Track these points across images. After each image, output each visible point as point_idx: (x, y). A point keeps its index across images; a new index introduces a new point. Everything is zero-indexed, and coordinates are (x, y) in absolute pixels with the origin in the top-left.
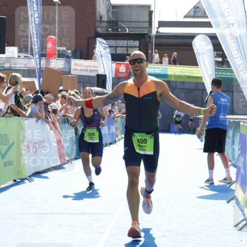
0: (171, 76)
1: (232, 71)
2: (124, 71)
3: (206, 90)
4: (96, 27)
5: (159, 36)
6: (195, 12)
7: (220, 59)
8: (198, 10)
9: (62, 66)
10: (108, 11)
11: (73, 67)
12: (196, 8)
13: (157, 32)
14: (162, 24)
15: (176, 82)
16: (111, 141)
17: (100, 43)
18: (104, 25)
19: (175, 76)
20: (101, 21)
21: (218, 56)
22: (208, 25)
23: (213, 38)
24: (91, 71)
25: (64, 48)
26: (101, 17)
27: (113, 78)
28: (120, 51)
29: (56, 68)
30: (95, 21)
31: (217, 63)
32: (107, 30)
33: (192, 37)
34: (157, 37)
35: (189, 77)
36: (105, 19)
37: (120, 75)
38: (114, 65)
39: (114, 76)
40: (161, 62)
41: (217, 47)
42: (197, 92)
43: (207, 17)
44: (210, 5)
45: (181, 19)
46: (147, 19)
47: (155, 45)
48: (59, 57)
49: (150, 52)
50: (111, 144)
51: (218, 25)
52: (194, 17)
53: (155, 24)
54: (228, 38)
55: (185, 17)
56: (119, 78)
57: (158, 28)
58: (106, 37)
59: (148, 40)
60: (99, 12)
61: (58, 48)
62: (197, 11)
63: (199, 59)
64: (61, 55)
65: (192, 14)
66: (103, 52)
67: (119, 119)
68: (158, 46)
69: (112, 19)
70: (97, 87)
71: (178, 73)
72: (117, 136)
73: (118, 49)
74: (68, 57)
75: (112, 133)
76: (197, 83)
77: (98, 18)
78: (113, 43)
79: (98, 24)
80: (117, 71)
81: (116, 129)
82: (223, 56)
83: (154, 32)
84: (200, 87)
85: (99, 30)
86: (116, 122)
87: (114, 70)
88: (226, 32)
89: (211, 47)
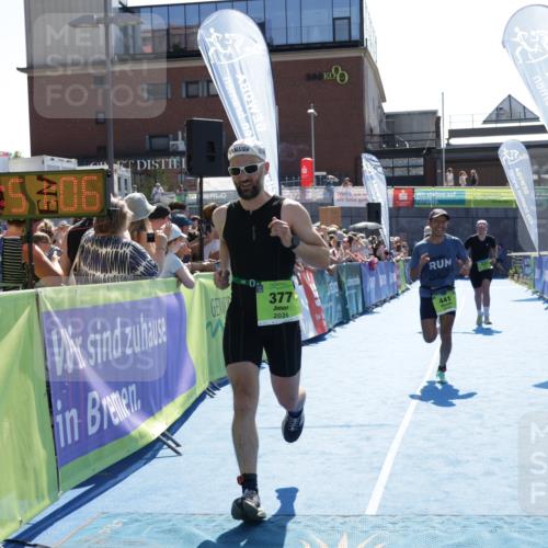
0: (470, 201)
2: (406, 198)
4: (365, 143)
5: (451, 150)
6: (498, 115)
8: (502, 112)
9: (322, 197)
10: (381, 121)
11: (336, 197)
12: (499, 109)
13: (448, 144)
14: (454, 133)
15: (477, 209)
16: (392, 294)
17: (367, 160)
18: (376, 139)
19: (476, 201)
20: (372, 135)
24: (360, 201)
25: (325, 173)
26: (371, 131)
27: (390, 209)
28: (398, 173)
29: (315, 200)
30: (364, 136)
31: (535, 181)
32: (381, 147)
33: (496, 147)
34: (447, 151)
35: (494, 201)
36: (377, 131)
37: (401, 205)
38: (391, 191)
39: (391, 206)
40: (457, 184)
42: (506, 221)
45: (478, 125)
46: (433, 129)
47: (446, 162)
48: (318, 184)
49: (439, 171)
50: (392, 298)
52: (497, 121)
53: (444, 134)
55: (485, 122)
56: (399, 208)
57: (448, 139)
58: (380, 155)
59: (436, 155)
60: (369, 124)
61: (316, 174)
62: (500, 113)
63: (510, 174)
64: (320, 182)
65: (494, 117)
66: (373, 172)
67: (401, 263)
68: (449, 162)
69: (387, 131)
70: (369, 221)
71: (479, 198)
72: (399, 287)
73: (397, 169)
74: (329, 184)
75: (393, 284)
76: (506, 210)
77: (368, 132)
78: (389, 162)
79: (368, 138)
80: (396, 198)
81: (398, 277)
83: (443, 144)
84: (511, 214)
85: (370, 146)
86: (398, 267)
87: (391, 197)
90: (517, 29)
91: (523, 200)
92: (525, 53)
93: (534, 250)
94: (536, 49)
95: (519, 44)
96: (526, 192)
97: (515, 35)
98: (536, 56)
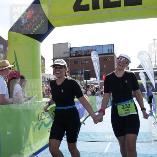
1: (150, 81)
3: (143, 86)
7: (147, 78)
12: (140, 65)
14: (131, 70)
21: (146, 77)
22: (143, 69)
23: (145, 73)
31: (146, 79)
33: (139, 73)
41: (146, 75)
43: (143, 68)
44: (143, 65)
45: (136, 68)
51: (146, 69)
52: (139, 68)
54: (148, 72)
55: (137, 68)
62: (140, 66)
63: (141, 78)
76: (141, 84)
82: (148, 77)
88: (148, 71)
89: (144, 75)
90: (140, 55)
91: (144, 83)
92: (141, 59)
93: (146, 92)
94: (143, 58)
95: (140, 57)
96: (144, 81)
97: (139, 56)
98: (143, 59)
